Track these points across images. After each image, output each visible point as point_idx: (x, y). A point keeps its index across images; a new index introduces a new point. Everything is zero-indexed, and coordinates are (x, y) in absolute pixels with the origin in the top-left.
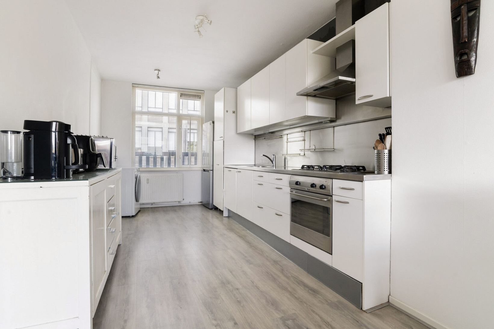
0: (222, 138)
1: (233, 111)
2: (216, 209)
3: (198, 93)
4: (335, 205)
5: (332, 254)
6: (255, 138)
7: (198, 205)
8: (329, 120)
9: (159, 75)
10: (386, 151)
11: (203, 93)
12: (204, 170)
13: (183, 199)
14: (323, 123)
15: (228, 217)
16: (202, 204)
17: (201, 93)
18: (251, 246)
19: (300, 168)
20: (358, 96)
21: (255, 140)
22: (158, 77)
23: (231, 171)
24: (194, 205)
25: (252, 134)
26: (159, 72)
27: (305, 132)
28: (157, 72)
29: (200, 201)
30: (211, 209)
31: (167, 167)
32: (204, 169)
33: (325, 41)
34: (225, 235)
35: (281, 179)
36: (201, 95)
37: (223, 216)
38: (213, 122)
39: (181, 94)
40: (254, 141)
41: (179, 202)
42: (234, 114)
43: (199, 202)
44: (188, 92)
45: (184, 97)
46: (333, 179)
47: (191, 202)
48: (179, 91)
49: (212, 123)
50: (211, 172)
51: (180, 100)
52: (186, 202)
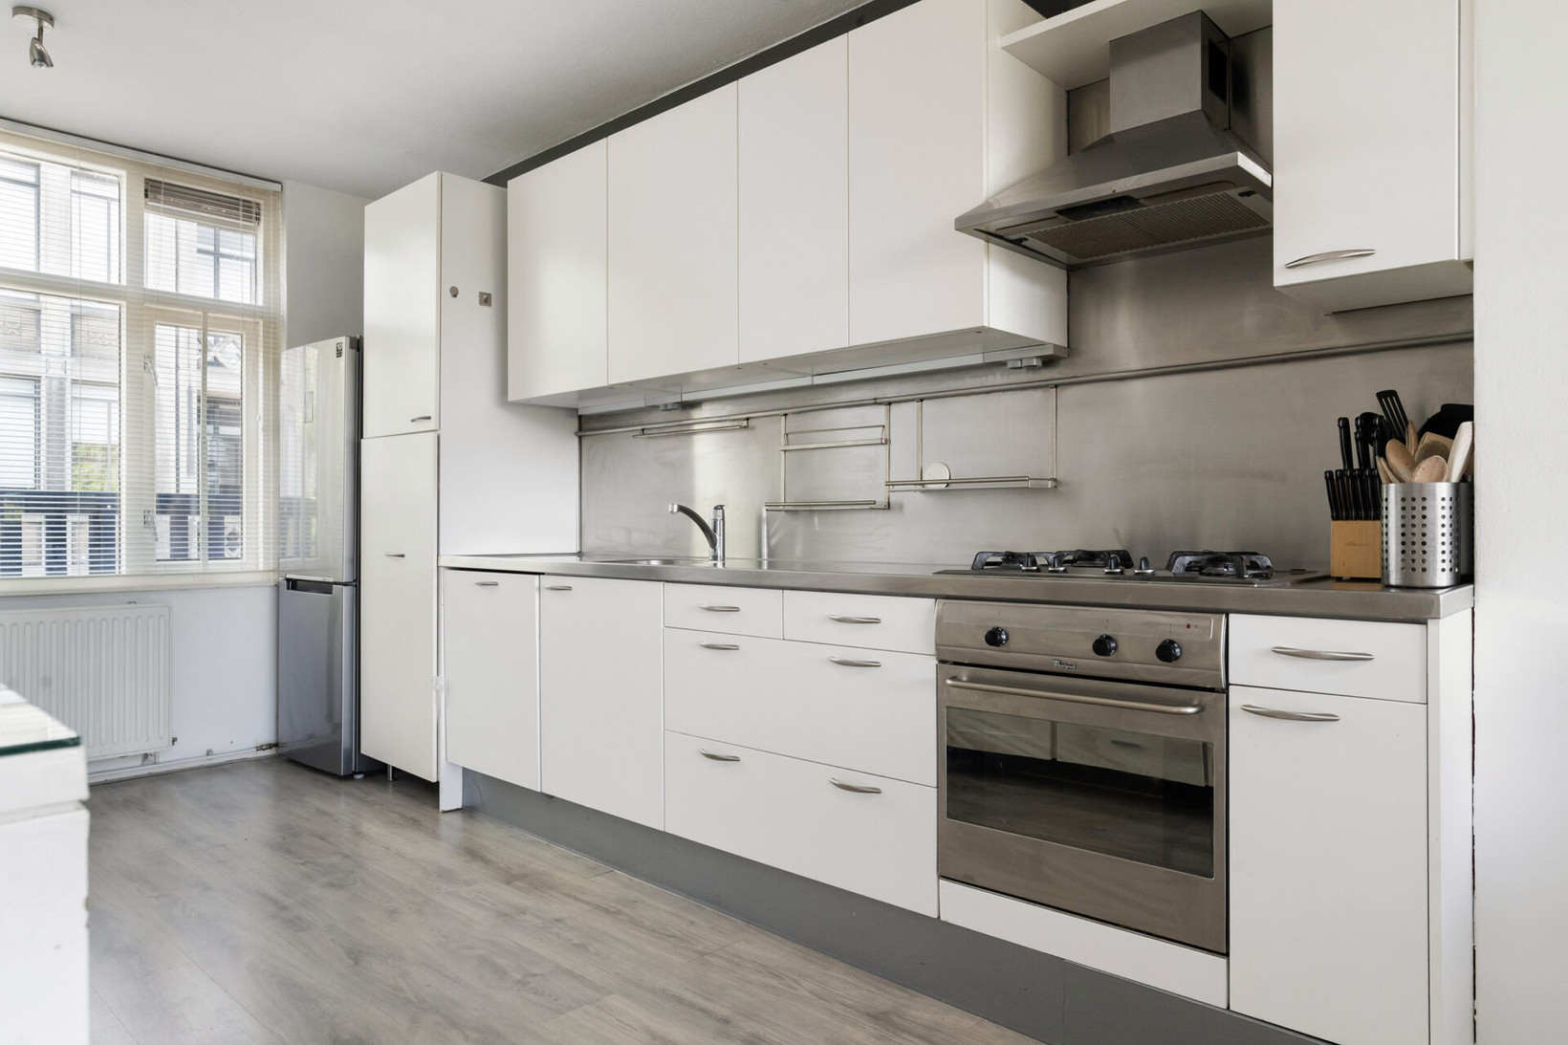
0: (431, 425)
1: (481, 294)
2: (377, 772)
3: (249, 189)
4: (1241, 729)
5: (1227, 955)
6: (580, 429)
7: (258, 761)
8: (1038, 357)
9: (48, 46)
10: (1443, 490)
11: (275, 193)
12: (293, 584)
13: (174, 740)
14: (1010, 365)
15: (468, 810)
16: (278, 757)
17: (265, 193)
18: (702, 954)
19: (969, 568)
20: (1283, 251)
21: (580, 438)
22: (41, 58)
23: (496, 584)
24: (231, 763)
25: (572, 411)
26: (46, 24)
27: (890, 404)
28: (30, 24)
29: (266, 736)
30: (349, 777)
31: (86, 573)
32: (288, 576)
33: (1048, 12)
34: (523, 911)
35: (876, 621)
36: (261, 202)
37: (437, 807)
38: (357, 345)
39: (147, 181)
40: (576, 440)
41: (146, 756)
42: (485, 309)
43: (260, 748)
44: (186, 174)
45: (165, 203)
46: (1231, 616)
47: (215, 751)
48: (132, 162)
49: (351, 347)
50: (346, 593)
51: (143, 215)
52: (188, 752)
